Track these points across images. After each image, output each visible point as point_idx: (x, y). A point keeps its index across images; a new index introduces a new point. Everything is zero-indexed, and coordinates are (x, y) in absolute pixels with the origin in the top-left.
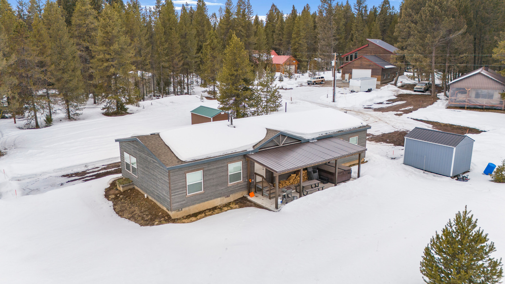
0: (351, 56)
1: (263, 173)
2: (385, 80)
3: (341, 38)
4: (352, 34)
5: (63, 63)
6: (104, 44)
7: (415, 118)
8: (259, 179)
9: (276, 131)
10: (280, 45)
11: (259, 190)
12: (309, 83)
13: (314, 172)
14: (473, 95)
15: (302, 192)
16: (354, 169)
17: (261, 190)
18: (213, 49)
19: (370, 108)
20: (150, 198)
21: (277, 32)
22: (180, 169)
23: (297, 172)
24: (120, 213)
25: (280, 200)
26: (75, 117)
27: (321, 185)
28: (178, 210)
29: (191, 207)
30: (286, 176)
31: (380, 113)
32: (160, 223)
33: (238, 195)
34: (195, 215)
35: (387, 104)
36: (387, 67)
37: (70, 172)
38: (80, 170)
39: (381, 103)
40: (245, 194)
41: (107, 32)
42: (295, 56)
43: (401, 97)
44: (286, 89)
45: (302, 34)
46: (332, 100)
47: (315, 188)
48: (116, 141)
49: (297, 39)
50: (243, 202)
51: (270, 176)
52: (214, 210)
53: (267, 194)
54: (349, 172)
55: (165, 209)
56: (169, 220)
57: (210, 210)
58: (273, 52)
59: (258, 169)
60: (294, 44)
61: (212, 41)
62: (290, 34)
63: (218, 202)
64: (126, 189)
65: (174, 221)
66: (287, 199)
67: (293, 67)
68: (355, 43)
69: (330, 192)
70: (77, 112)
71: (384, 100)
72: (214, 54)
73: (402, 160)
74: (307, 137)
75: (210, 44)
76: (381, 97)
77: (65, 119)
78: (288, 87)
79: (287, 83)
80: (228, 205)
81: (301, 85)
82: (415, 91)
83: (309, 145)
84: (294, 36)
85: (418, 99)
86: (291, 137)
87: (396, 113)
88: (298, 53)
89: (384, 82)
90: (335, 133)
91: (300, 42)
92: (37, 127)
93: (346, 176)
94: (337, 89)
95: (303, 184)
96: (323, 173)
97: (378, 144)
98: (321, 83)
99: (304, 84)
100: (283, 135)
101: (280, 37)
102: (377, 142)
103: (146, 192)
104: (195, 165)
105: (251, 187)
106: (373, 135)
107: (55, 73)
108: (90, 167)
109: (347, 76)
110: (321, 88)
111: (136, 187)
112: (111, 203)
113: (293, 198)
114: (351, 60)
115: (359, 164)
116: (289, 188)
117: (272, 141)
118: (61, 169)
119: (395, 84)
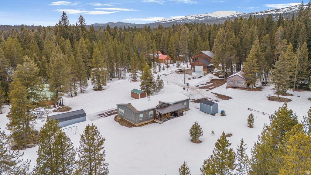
0: (195, 59)
1: (158, 114)
2: (209, 71)
3: (192, 47)
4: (197, 46)
5: (81, 72)
6: (95, 63)
7: (212, 92)
8: (157, 116)
9: (162, 102)
10: (163, 49)
11: (157, 119)
12: (176, 72)
13: (173, 113)
14: (236, 82)
15: (169, 119)
16: (184, 112)
17: (158, 119)
18: (135, 61)
19: (198, 87)
20: (129, 121)
21: (162, 42)
22: (138, 113)
23: (168, 114)
24: (122, 125)
25: (163, 121)
26: (84, 92)
27: (174, 117)
28: (138, 124)
29: (141, 123)
30: (165, 115)
31: (201, 89)
32: (133, 127)
33: (152, 120)
34: (142, 125)
35: (205, 84)
36: (209, 65)
37: (99, 114)
38: (102, 113)
39: (203, 84)
40: (154, 120)
41: (96, 59)
42: (170, 56)
43: (213, 81)
44: (166, 75)
45: (173, 45)
46: (184, 82)
47: (173, 118)
48: (117, 105)
49: (171, 48)
50: (153, 122)
51: (160, 115)
52: (146, 124)
53: (159, 120)
54: (182, 113)
55: (134, 123)
56: (135, 126)
57: (145, 124)
58: (159, 52)
59: (157, 113)
60: (170, 50)
61: (135, 58)
62: (168, 44)
63: (147, 122)
64: (121, 118)
65: (137, 126)
66: (165, 121)
67: (169, 61)
68: (198, 51)
69: (177, 119)
70: (85, 90)
71: (204, 83)
72: (136, 63)
73: (199, 109)
74: (170, 104)
75: (134, 59)
76: (204, 81)
77: (80, 92)
78: (167, 74)
79: (166, 71)
80: (149, 123)
81: (173, 73)
82: (219, 77)
83: (171, 106)
84: (170, 46)
85: (219, 82)
86: (166, 104)
87: (206, 89)
88: (171, 55)
89: (209, 72)
90: (179, 102)
91: (173, 49)
92: (72, 96)
93: (182, 114)
94: (186, 75)
95: (169, 117)
96: (175, 114)
97: (195, 103)
98: (181, 71)
99: (174, 72)
100: (164, 103)
101: (163, 45)
102: (195, 102)
103: (127, 119)
104: (142, 112)
105: (155, 118)
106: (195, 100)
107: (78, 76)
108: (104, 112)
109: (193, 68)
110: (181, 74)
111: (123, 118)
112: (118, 122)
113: (167, 121)
114: (195, 60)
115: (185, 111)
116: (165, 118)
117: (161, 105)
118: (96, 113)
119: (212, 73)
